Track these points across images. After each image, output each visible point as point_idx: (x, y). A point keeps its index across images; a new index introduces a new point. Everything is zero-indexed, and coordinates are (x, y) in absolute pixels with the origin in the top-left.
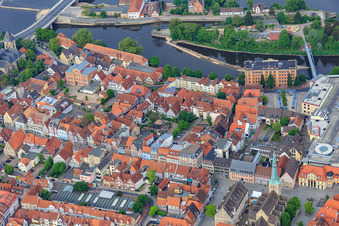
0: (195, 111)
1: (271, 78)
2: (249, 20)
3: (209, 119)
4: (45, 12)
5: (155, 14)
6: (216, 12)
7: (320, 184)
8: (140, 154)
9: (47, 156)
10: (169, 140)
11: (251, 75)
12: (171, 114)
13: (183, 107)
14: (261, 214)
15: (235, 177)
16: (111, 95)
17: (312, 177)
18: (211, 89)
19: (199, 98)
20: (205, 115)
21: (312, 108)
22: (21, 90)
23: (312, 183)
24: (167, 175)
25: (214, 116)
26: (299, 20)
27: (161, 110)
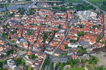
0: (62, 17)
1: (71, 12)
2: (64, 6)
3: (64, 17)
4: (30, 6)
5: (48, 6)
6: (58, 5)
7: (84, 23)
8: (56, 21)
9: (41, 23)
10: (60, 20)
11: (68, 12)
12: (58, 17)
13: (60, 16)
14: (78, 26)
15: (71, 23)
16: (47, 16)
17: (83, 22)
18: (63, 14)
19: (61, 15)
20: (63, 17)
21: (79, 15)
22: (33, 16)
23: (83, 23)
24: (61, 24)
25: (65, 17)
26: (72, 6)
27: (56, 17)
